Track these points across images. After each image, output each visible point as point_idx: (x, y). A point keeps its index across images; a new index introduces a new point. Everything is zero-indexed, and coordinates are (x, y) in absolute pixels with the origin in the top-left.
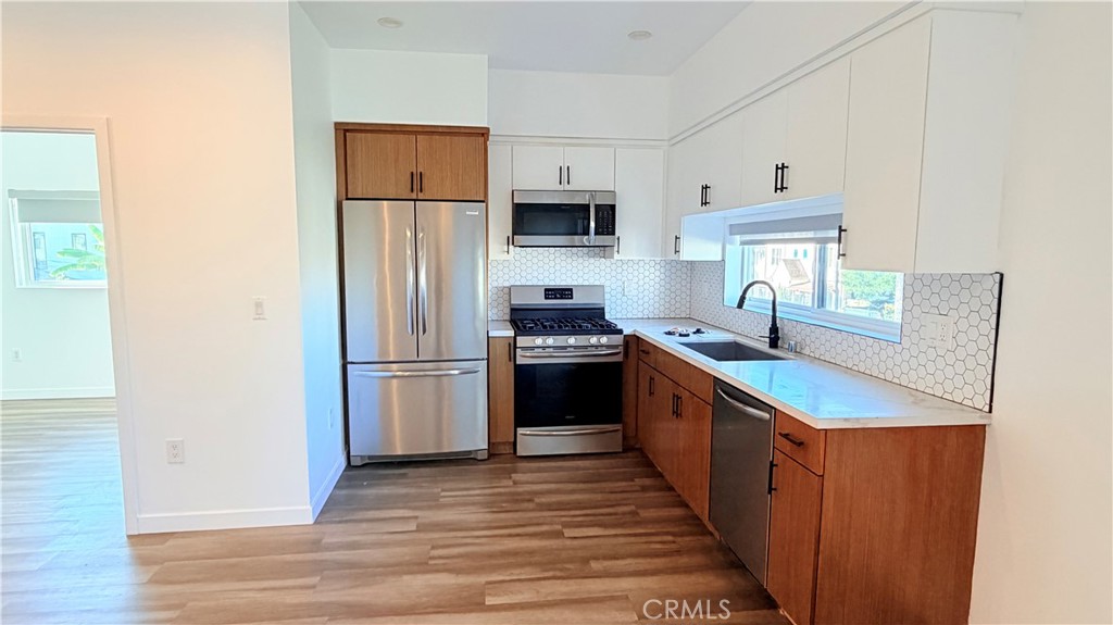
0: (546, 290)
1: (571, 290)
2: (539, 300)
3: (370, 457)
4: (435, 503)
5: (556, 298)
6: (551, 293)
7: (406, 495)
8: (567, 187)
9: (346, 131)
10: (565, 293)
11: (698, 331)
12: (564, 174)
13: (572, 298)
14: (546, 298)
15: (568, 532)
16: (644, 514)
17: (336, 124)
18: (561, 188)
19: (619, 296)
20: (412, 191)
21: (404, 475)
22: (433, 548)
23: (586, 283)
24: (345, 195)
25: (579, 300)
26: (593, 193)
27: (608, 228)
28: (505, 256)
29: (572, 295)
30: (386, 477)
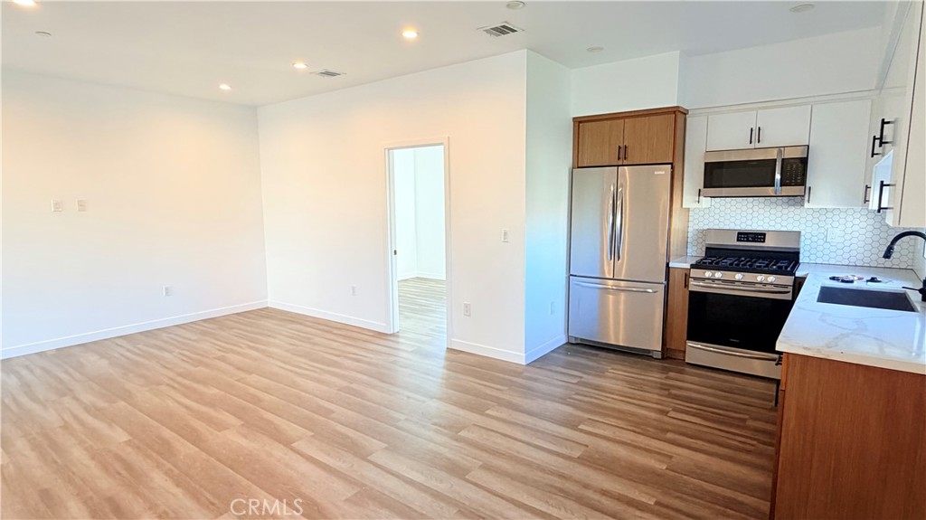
0: (739, 234)
1: (764, 235)
2: (732, 242)
3: (582, 339)
4: (601, 374)
5: (748, 241)
6: (743, 236)
7: (586, 365)
8: (758, 145)
9: (580, 122)
10: (759, 237)
11: (873, 280)
12: (755, 134)
13: (764, 241)
14: (738, 240)
15: (672, 414)
16: (750, 423)
17: (574, 118)
18: (752, 146)
19: (821, 242)
20: (619, 159)
21: (597, 355)
22: (577, 394)
23: (785, 229)
24: (578, 165)
25: (770, 243)
26: (780, 149)
27: (796, 179)
28: (697, 205)
29: (764, 239)
30: (584, 353)
